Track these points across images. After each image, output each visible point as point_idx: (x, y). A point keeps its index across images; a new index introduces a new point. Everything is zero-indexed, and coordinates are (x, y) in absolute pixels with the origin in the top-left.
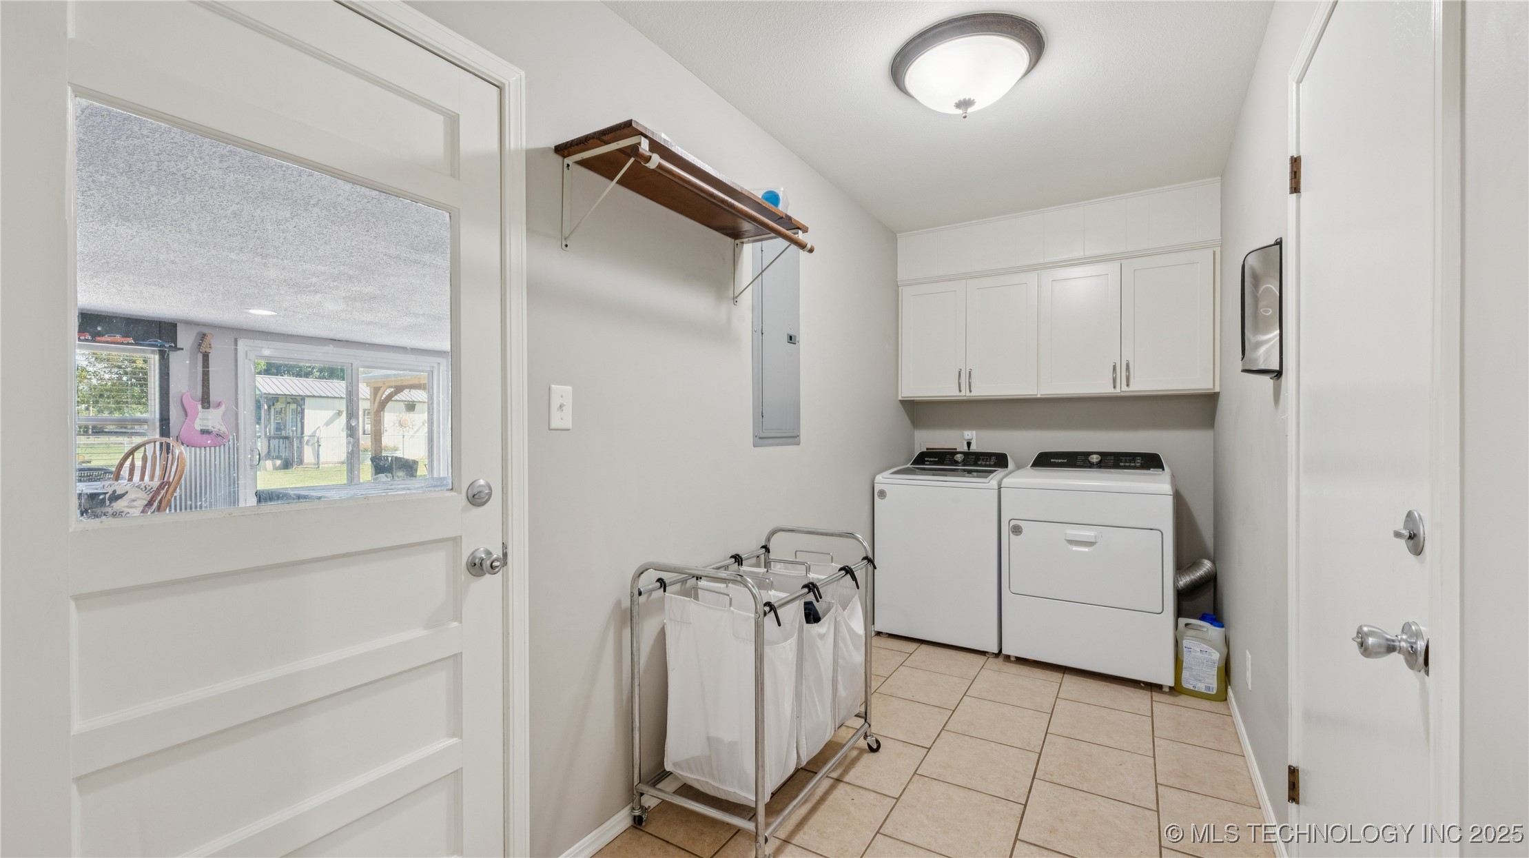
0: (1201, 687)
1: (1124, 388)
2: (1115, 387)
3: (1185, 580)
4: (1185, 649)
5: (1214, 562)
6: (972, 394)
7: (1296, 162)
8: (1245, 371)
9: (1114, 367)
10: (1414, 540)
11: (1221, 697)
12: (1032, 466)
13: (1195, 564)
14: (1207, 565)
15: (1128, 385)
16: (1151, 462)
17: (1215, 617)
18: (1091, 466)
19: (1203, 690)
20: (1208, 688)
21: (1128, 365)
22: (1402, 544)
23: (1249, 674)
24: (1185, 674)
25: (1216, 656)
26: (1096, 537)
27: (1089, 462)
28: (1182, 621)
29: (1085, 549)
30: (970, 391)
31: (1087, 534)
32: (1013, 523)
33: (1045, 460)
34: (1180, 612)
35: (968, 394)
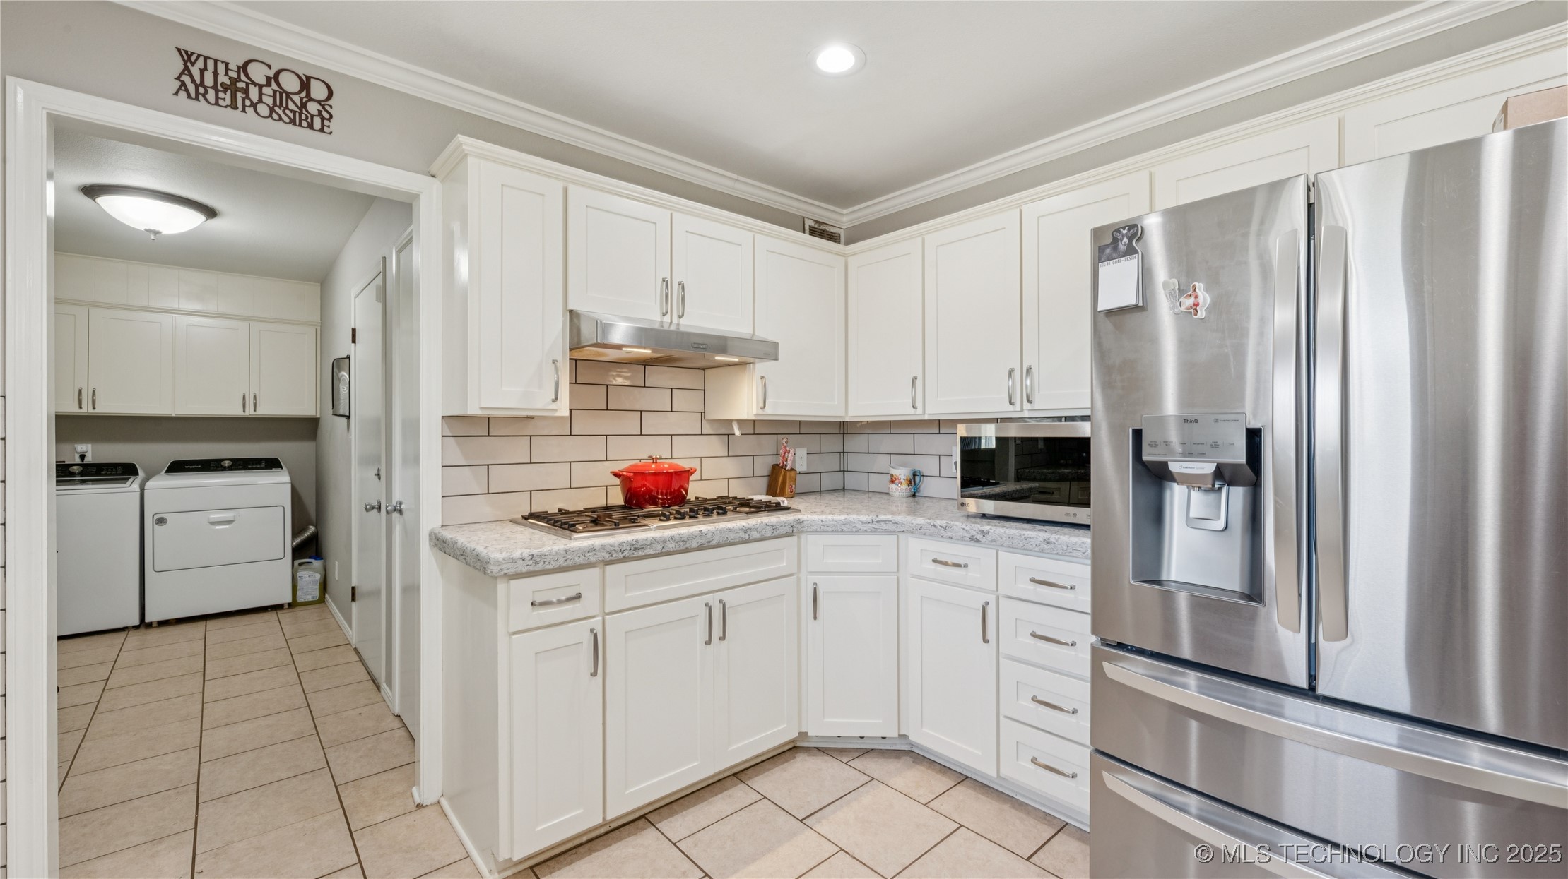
0: (309, 598)
1: (252, 412)
2: (244, 411)
3: (298, 540)
4: (299, 578)
5: (316, 527)
6: (96, 411)
7: (354, 331)
8: (333, 414)
9: (244, 397)
10: (379, 475)
11: (322, 600)
12: (166, 472)
13: (304, 529)
14: (312, 529)
15: (255, 411)
16: (272, 464)
17: (318, 555)
18: (223, 469)
19: (310, 600)
20: (313, 597)
21: (255, 396)
22: (377, 477)
23: (336, 573)
24: (299, 593)
25: (318, 577)
26: (234, 516)
27: (222, 466)
28: (297, 562)
29: (227, 526)
30: (94, 408)
31: (228, 515)
32: (156, 517)
33: (178, 467)
34: (294, 558)
35: (91, 410)
